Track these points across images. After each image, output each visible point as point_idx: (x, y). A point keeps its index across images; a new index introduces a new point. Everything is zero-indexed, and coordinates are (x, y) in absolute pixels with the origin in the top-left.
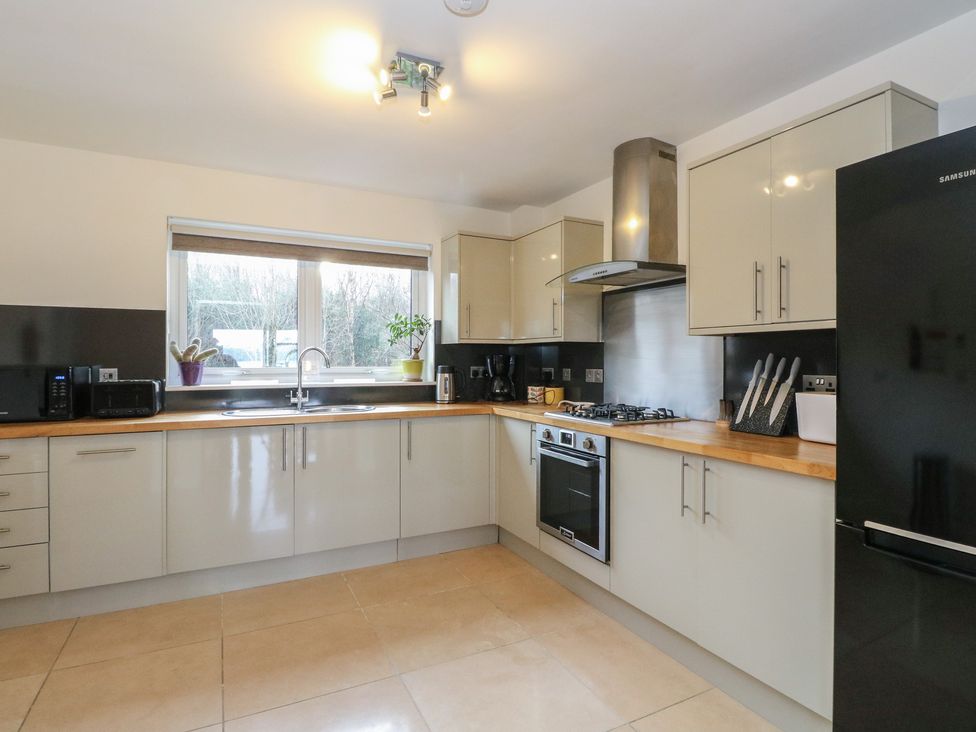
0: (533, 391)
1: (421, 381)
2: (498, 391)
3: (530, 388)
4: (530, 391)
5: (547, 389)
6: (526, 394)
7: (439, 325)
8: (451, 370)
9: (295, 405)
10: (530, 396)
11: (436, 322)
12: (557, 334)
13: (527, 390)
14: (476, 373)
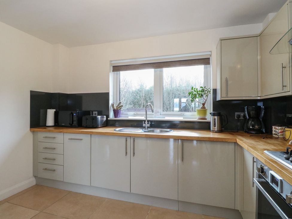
0: (276, 130)
1: (206, 119)
2: (251, 127)
3: (273, 127)
4: (274, 129)
5: (287, 129)
6: (271, 131)
7: (215, 91)
8: (219, 115)
9: (145, 127)
10: (274, 132)
11: (213, 89)
12: (286, 89)
13: (272, 128)
14: (239, 116)
